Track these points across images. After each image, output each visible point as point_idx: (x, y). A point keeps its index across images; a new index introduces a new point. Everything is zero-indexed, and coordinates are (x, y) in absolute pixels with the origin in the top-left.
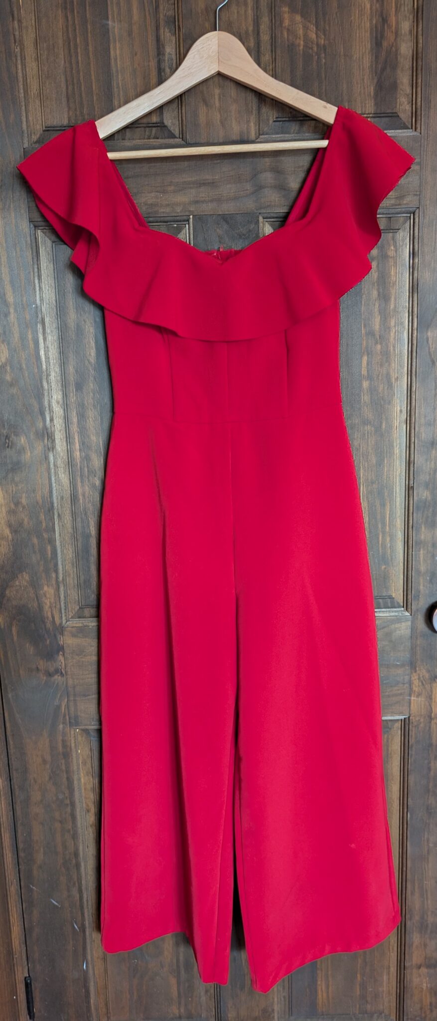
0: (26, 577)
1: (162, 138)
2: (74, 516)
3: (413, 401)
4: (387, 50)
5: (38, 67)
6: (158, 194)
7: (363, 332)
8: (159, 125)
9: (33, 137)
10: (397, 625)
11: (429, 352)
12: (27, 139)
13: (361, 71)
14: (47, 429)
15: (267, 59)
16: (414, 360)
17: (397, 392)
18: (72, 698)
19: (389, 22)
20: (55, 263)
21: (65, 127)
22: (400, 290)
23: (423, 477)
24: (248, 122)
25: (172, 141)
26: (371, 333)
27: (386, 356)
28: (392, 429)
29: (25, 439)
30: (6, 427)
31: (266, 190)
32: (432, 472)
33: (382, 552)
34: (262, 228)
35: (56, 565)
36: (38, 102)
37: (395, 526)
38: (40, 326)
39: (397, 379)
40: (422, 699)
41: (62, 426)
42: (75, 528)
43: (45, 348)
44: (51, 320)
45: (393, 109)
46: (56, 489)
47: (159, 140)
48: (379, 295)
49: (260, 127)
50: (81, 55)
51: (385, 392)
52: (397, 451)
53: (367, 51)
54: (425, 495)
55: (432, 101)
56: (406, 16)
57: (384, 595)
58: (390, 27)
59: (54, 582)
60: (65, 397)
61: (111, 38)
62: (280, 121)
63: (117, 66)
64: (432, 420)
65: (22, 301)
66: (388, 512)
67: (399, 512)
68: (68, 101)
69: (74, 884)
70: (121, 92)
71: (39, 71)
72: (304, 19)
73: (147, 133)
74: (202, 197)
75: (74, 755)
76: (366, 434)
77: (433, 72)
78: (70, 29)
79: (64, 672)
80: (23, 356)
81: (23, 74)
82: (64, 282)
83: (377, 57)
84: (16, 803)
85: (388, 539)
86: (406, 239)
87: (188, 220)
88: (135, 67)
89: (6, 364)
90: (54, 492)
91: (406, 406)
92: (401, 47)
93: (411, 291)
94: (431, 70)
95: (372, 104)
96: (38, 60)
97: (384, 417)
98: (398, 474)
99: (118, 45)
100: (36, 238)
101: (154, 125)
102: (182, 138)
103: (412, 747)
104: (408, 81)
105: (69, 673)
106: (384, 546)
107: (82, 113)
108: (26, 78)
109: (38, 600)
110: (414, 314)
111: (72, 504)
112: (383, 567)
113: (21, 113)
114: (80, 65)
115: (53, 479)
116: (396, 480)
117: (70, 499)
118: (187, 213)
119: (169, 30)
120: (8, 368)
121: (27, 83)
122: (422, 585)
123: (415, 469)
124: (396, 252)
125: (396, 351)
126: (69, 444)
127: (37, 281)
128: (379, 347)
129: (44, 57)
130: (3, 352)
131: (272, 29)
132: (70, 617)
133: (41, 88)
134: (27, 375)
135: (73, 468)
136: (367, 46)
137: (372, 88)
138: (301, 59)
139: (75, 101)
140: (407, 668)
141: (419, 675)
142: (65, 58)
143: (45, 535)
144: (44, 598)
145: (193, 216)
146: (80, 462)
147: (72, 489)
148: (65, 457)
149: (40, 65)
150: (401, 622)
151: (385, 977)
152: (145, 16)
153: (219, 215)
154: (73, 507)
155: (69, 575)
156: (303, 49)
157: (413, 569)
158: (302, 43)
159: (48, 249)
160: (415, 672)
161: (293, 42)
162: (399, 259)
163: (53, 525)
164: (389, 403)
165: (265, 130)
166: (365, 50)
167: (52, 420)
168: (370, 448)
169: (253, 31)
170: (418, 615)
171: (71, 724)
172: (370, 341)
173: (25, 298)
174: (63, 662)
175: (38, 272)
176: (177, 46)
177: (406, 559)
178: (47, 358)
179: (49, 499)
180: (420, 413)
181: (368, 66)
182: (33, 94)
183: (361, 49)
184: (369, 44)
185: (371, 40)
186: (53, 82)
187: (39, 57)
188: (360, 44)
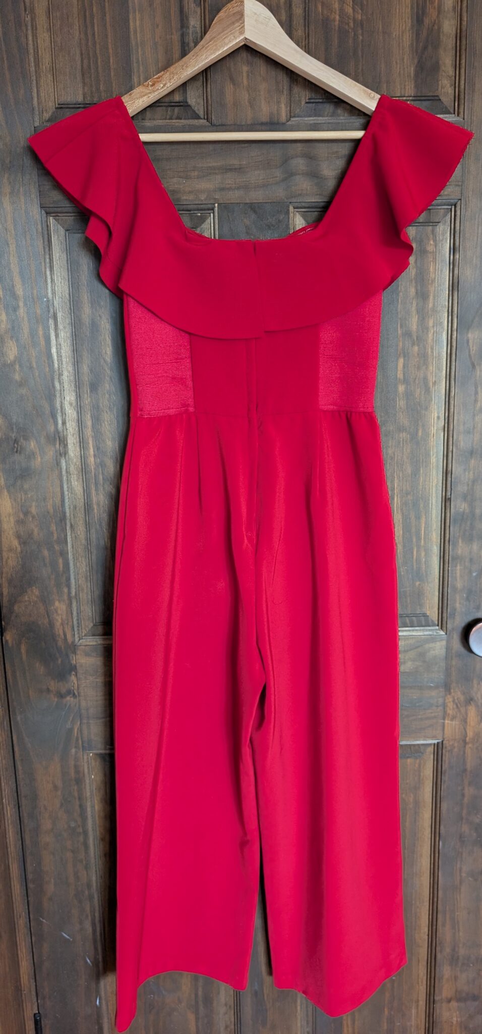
0: (36, 592)
1: (185, 119)
2: (88, 527)
3: (452, 407)
4: (429, 28)
5: (51, 38)
6: (181, 179)
7: (399, 332)
8: (182, 104)
9: (45, 114)
10: (431, 645)
11: (470, 355)
12: (38, 117)
13: (401, 49)
14: (59, 433)
15: (300, 34)
16: (453, 363)
17: (435, 397)
18: (85, 721)
20: (68, 254)
21: (80, 104)
22: (439, 288)
23: (461, 489)
24: (279, 102)
25: (196, 122)
26: (408, 334)
27: (424, 357)
28: (429, 437)
29: (35, 443)
30: (15, 430)
31: (298, 177)
32: (470, 483)
33: (417, 567)
34: (292, 219)
35: (68, 579)
36: (50, 76)
37: (431, 540)
38: (51, 322)
39: (435, 383)
40: (456, 723)
41: (75, 430)
42: (88, 540)
43: (57, 346)
44: (63, 314)
45: (435, 92)
46: (69, 498)
47: (182, 121)
48: (417, 293)
49: (292, 109)
50: (98, 26)
51: (422, 397)
52: (433, 460)
53: (407, 29)
54: (463, 507)
55: (476, 83)
57: (418, 613)
59: (66, 597)
60: (78, 399)
61: (131, 8)
62: (313, 103)
63: (137, 38)
64: (472, 428)
65: (32, 294)
66: (423, 525)
67: (435, 526)
68: (83, 75)
69: (87, 916)
70: (141, 68)
71: (51, 43)
73: (169, 113)
74: (228, 184)
75: (87, 781)
76: (401, 442)
77: (477, 52)
79: (76, 693)
80: (34, 354)
81: (34, 45)
82: (78, 274)
83: (418, 35)
84: (24, 832)
85: (423, 554)
86: (446, 233)
87: (213, 209)
88: (156, 40)
89: (15, 361)
90: (67, 501)
91: (443, 412)
92: (444, 25)
93: (451, 288)
94: (476, 51)
95: (412, 86)
96: (51, 30)
97: (420, 424)
98: (434, 485)
99: (138, 16)
100: (47, 226)
101: (177, 104)
102: (207, 119)
103: (445, 772)
104: (451, 62)
105: (82, 694)
106: (418, 561)
107: (98, 89)
108: (38, 50)
109: (49, 617)
110: (453, 314)
111: (86, 513)
112: (417, 583)
113: (31, 89)
114: (96, 36)
115: (65, 487)
116: (432, 492)
117: (83, 508)
118: (212, 201)
120: (17, 367)
121: (38, 55)
122: (458, 602)
123: (453, 480)
124: (436, 246)
125: (435, 353)
126: (82, 450)
127: (48, 273)
128: (416, 348)
129: (57, 28)
130: (11, 349)
132: (83, 635)
133: (54, 62)
134: (37, 374)
135: (87, 475)
136: (407, 23)
137: (412, 69)
138: (336, 35)
139: (91, 75)
140: (441, 690)
141: (453, 697)
142: (79, 29)
143: (57, 548)
144: (55, 615)
145: (219, 204)
146: (95, 469)
147: (86, 498)
148: (79, 463)
149: (52, 36)
150: (436, 641)
151: (414, 1011)
153: (247, 203)
154: (87, 517)
155: (83, 590)
156: (339, 25)
157: (449, 586)
158: (337, 17)
159: (60, 238)
160: (450, 694)
161: (328, 16)
162: (439, 254)
163: (65, 536)
164: (426, 409)
165: (296, 112)
166: (406, 28)
167: (64, 423)
168: (405, 457)
170: (453, 634)
171: (84, 748)
172: (407, 343)
173: (35, 291)
174: (76, 682)
175: (50, 263)
176: (203, 18)
177: (441, 574)
178: (60, 356)
179: (61, 509)
180: (458, 420)
181: (408, 45)
182: (44, 67)
183: (401, 26)
184: (410, 21)
185: (412, 16)
186: (67, 55)
187: (52, 27)
188: (401, 20)
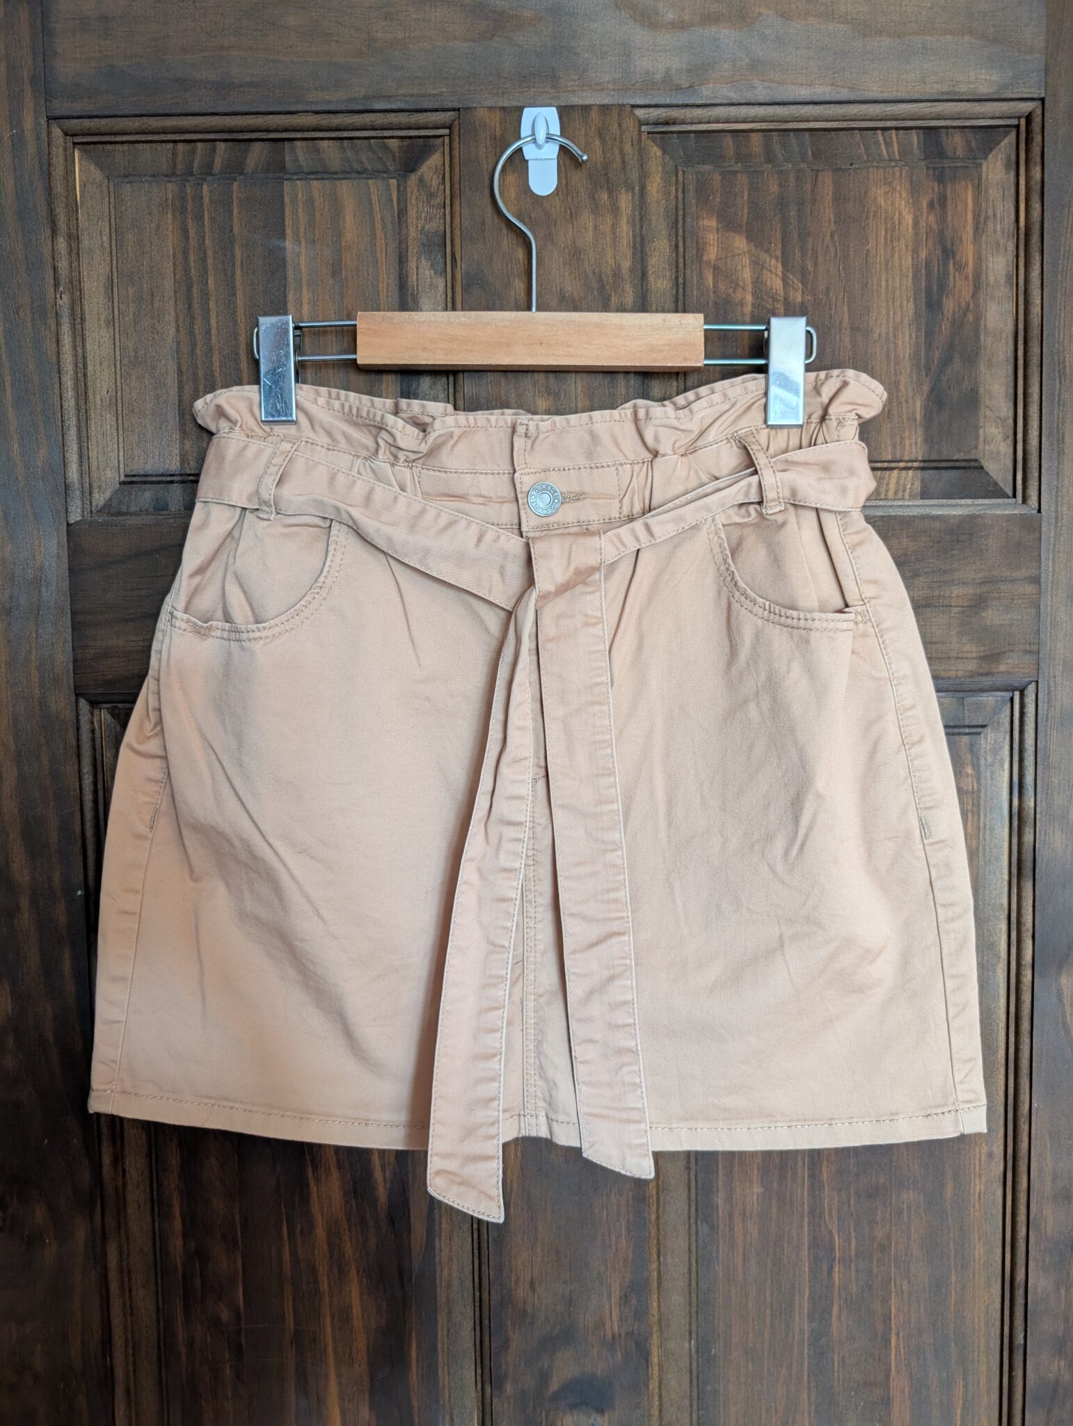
4: (954, 319)
5: (114, 339)
9: (96, 495)
11: (1064, 1023)
12: (79, 503)
19: (958, 258)
21: (173, 475)
22: (987, 869)
29: (45, 1211)
36: (110, 418)
45: (970, 451)
50: (217, 315)
52: (979, 1251)
53: (906, 321)
54: (1058, 1370)
56: (998, 245)
58: (960, 267)
61: (291, 279)
65: (51, 880)
66: (961, 1402)
72: (755, 246)
77: (1068, 371)
78: (192, 258)
81: (75, 356)
83: (929, 335)
86: (1002, 749)
89: (4, 1026)
92: (986, 311)
93: (1015, 870)
94: (1066, 368)
95: (919, 440)
96: (114, 325)
97: (950, 1173)
99: (306, 295)
100: (93, 731)
104: (1003, 390)
108: (85, 366)
113: (66, 444)
114: (213, 337)
116: (979, 1321)
117: (156, 1351)
119: (429, 263)
120: (10, 1038)
121: (85, 375)
123: (1030, 1307)
124: (978, 780)
126: (158, 1220)
129: (127, 319)
131: (677, 267)
133: (119, 388)
135: (166, 1277)
136: (905, 309)
137: (918, 404)
142: (177, 321)
146: (185, 1265)
147: (162, 1330)
148: (149, 1250)
149: (117, 336)
152: (373, 230)
156: (752, 312)
158: (749, 298)
161: (728, 295)
162: (986, 795)
166: (902, 319)
167: (118, 1159)
168: (913, 1245)
169: (632, 270)
173: (57, 874)
176: (449, 299)
180: (1041, 1168)
181: (907, 355)
182: (98, 398)
183: (892, 316)
184: (911, 305)
185: (915, 294)
186: (147, 375)
187: (116, 317)
188: (891, 304)
